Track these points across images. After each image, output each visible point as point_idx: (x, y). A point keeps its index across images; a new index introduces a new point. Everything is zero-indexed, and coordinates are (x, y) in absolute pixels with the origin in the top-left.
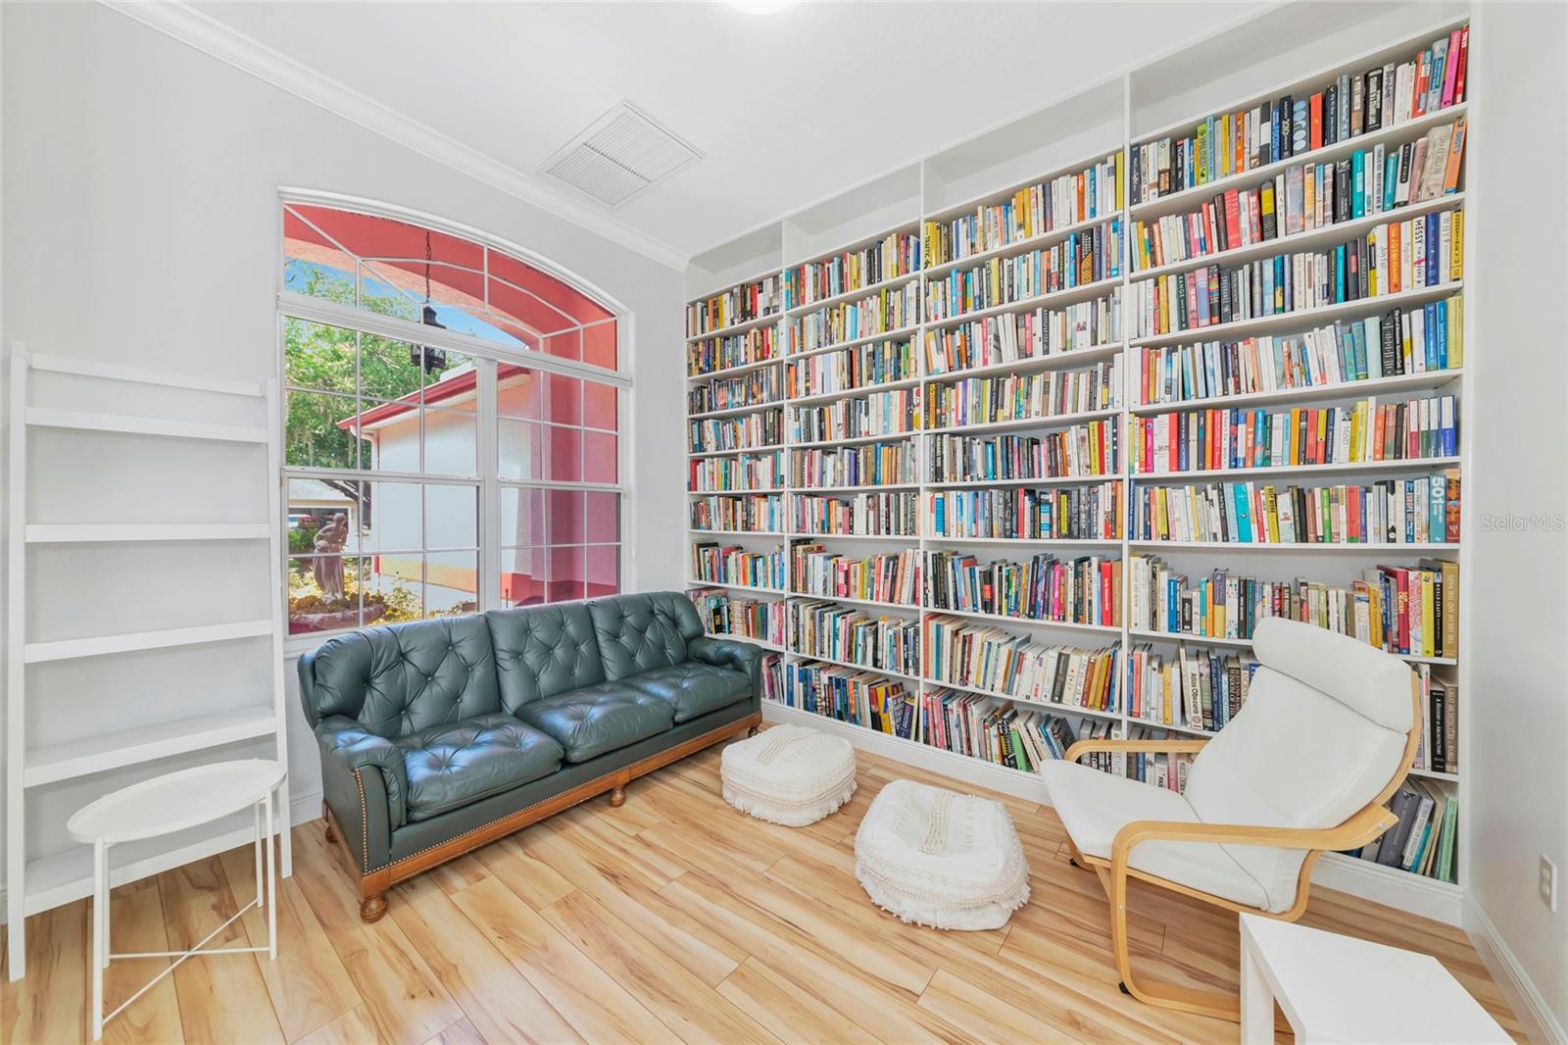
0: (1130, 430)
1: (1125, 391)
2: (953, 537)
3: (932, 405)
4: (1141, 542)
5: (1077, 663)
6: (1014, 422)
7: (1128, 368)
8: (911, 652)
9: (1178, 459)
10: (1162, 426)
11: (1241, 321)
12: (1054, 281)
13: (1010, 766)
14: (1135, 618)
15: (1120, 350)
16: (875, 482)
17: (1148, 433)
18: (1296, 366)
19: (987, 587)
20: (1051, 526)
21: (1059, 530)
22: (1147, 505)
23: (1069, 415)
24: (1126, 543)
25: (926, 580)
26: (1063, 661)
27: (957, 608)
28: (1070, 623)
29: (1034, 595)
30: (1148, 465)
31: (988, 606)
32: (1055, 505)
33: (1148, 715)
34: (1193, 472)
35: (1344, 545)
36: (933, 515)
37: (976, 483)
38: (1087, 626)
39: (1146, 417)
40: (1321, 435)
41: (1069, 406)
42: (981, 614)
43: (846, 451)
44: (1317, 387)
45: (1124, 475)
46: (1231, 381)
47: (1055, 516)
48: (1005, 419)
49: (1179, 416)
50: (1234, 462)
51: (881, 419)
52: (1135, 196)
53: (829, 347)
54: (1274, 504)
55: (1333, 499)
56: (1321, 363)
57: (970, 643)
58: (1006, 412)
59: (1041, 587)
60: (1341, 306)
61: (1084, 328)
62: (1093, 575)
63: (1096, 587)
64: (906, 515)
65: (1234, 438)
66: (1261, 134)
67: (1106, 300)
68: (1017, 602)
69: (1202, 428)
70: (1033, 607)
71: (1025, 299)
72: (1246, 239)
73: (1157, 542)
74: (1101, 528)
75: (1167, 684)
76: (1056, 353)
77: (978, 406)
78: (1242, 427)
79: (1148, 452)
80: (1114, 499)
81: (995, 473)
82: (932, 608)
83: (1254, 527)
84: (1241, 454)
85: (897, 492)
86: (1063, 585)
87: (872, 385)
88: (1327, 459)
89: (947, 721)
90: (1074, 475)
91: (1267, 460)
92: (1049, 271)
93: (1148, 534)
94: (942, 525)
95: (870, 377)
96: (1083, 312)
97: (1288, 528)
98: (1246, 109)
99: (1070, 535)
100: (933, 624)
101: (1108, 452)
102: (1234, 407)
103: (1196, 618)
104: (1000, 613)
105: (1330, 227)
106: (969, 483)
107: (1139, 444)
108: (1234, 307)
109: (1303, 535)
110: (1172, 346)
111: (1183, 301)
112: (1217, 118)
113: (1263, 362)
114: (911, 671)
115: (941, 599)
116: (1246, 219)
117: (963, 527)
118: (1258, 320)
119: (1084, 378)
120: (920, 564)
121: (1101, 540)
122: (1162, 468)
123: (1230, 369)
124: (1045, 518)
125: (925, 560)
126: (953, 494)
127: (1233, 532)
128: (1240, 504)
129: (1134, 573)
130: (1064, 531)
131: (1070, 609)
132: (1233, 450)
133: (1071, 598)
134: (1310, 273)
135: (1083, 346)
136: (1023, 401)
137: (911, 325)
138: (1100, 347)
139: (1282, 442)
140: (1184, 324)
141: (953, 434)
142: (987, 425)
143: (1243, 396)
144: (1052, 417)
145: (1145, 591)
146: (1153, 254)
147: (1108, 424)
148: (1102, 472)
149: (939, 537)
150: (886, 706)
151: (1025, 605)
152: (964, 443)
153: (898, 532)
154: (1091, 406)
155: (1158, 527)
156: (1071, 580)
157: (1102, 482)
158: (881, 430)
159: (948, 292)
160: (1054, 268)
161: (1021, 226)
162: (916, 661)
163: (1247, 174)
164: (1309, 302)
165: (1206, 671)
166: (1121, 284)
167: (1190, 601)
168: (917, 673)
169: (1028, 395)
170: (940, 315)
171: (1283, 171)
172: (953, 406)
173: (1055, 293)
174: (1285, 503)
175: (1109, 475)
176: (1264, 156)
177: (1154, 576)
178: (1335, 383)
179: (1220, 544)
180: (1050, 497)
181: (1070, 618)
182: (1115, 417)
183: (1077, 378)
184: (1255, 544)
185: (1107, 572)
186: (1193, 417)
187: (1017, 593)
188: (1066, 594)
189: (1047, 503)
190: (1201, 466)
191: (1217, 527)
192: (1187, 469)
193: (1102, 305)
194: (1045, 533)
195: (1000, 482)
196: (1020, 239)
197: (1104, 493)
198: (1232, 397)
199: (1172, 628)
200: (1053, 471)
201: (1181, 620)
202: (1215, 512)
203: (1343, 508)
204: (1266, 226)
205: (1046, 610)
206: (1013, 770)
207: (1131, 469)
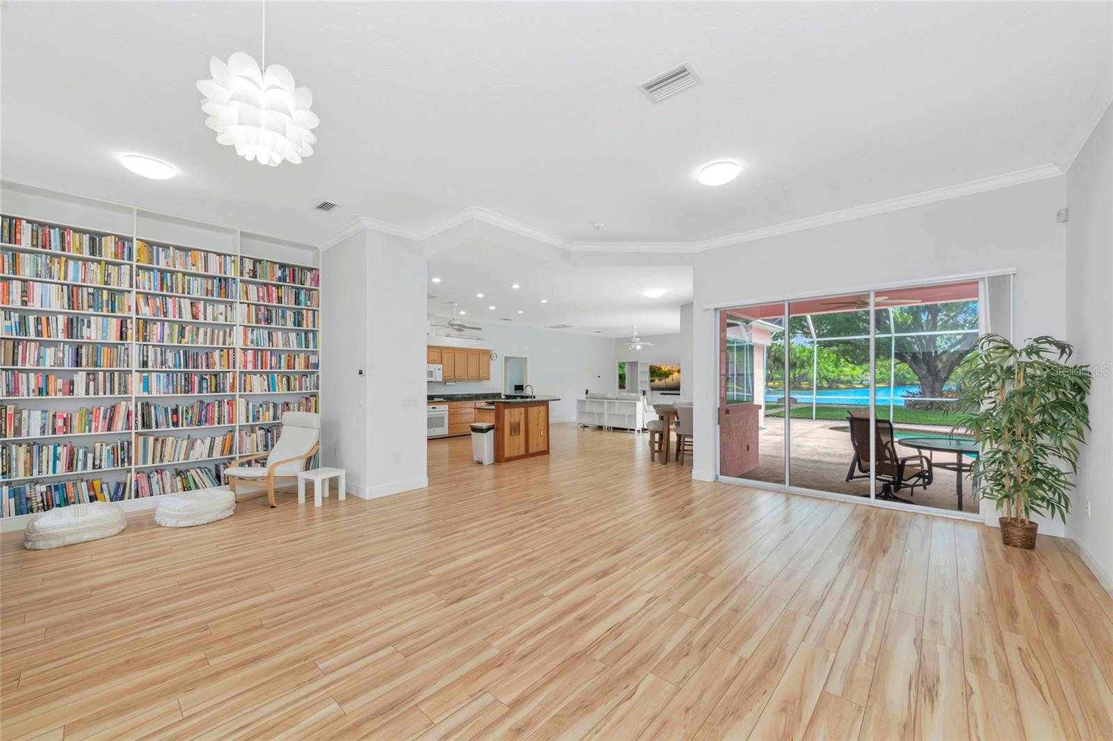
0: (239, 353)
1: (237, 339)
2: (154, 394)
3: (141, 330)
4: (243, 393)
5: (219, 441)
6: (190, 345)
7: (238, 333)
8: (126, 455)
9: (255, 366)
10: (250, 353)
11: (273, 325)
12: (210, 293)
13: (188, 490)
14: (240, 419)
15: (235, 325)
16: (96, 366)
17: (246, 356)
18: (287, 341)
19: (175, 416)
20: (207, 388)
21: (211, 390)
22: (245, 381)
23: (215, 346)
24: (238, 393)
25: (136, 416)
26: (213, 440)
27: (157, 427)
28: (216, 425)
29: (200, 415)
30: (245, 366)
31: (175, 424)
32: (209, 381)
33: (246, 452)
34: (259, 370)
35: (298, 391)
36: (142, 384)
37: (167, 369)
38: (223, 425)
39: (245, 350)
40: (293, 362)
41: (215, 342)
42: (172, 428)
43: (67, 347)
44: (292, 349)
45: (237, 370)
46: (271, 343)
47: (209, 384)
48: (185, 343)
49: (256, 351)
50: (271, 368)
51: (98, 330)
52: (242, 274)
53: (48, 280)
54: (282, 380)
55: (295, 379)
56: (293, 342)
57: (165, 443)
58: (186, 340)
59: (204, 412)
60: (297, 328)
61: (222, 314)
62: (226, 407)
63: (226, 410)
64: (120, 384)
65: (271, 360)
66: (279, 273)
67: (231, 306)
68: (191, 420)
69: (262, 356)
70: (200, 421)
71: (196, 295)
72: (274, 302)
73: (248, 393)
74: (228, 388)
75: (253, 440)
76: (209, 320)
77: (171, 335)
78: (273, 357)
79: (246, 362)
80: (234, 378)
81: (180, 365)
82: (140, 430)
83: (277, 387)
84: (273, 365)
85: (112, 373)
86: (213, 411)
87: (91, 311)
88: (294, 369)
89: (150, 483)
90: (217, 369)
91: (280, 367)
92: (207, 288)
93: (245, 390)
94: (147, 388)
95: (89, 307)
96: (222, 308)
97: (285, 387)
98: (276, 263)
99: (216, 391)
100: (141, 439)
101: (231, 361)
102: (272, 351)
103: (261, 416)
104: (182, 426)
105: (294, 306)
106: (164, 369)
107: (243, 359)
108: (272, 321)
109: (289, 390)
110: (253, 329)
111: (257, 315)
112: (267, 261)
113: (279, 337)
114: (126, 464)
115: (146, 424)
116: (275, 295)
117: (158, 388)
118: (277, 326)
119: (221, 333)
120: (132, 408)
121: (228, 393)
122: (250, 368)
123: (270, 340)
124: (205, 385)
125: (136, 406)
126: (154, 375)
127: (271, 389)
128: (273, 380)
129: (240, 404)
130: (213, 390)
131: (216, 420)
132: (271, 364)
133: (216, 415)
134: (289, 314)
135: (221, 320)
136: (194, 337)
137: (126, 286)
138: (228, 323)
139: (283, 363)
140: (257, 322)
141: (153, 346)
142: (175, 344)
143: (274, 348)
144: (208, 345)
145: (244, 410)
146: (247, 296)
147: (231, 351)
148: (229, 368)
149: (146, 394)
150: (102, 489)
151: (195, 420)
152: (162, 351)
153: (112, 392)
154: (224, 343)
155: (248, 388)
156: (217, 409)
157: (229, 372)
158: (100, 337)
159: (152, 278)
160: (210, 288)
161: (193, 265)
162: (129, 459)
163: (275, 282)
164: (290, 325)
165: (264, 433)
166: (236, 302)
167: (259, 411)
168: (130, 463)
169: (197, 335)
170: (147, 287)
171: (284, 285)
172: (154, 333)
173: (210, 297)
174: (284, 379)
175: (231, 369)
176: (280, 279)
177: (248, 404)
178: (295, 348)
179: (267, 393)
180: (208, 377)
181: (216, 423)
182: (234, 349)
183: (218, 332)
184: (277, 392)
185: (230, 404)
186: (259, 352)
187: (191, 417)
188: (214, 414)
189: (206, 379)
190: (262, 368)
191: (266, 388)
193: (229, 308)
194: (205, 391)
195: (182, 369)
196: (194, 270)
197: (229, 376)
198: (271, 348)
199: (254, 421)
200: (208, 366)
201: (256, 418)
202: (266, 382)
203: (297, 382)
204: (280, 300)
205: (206, 421)
206: (190, 491)
207: (240, 368)
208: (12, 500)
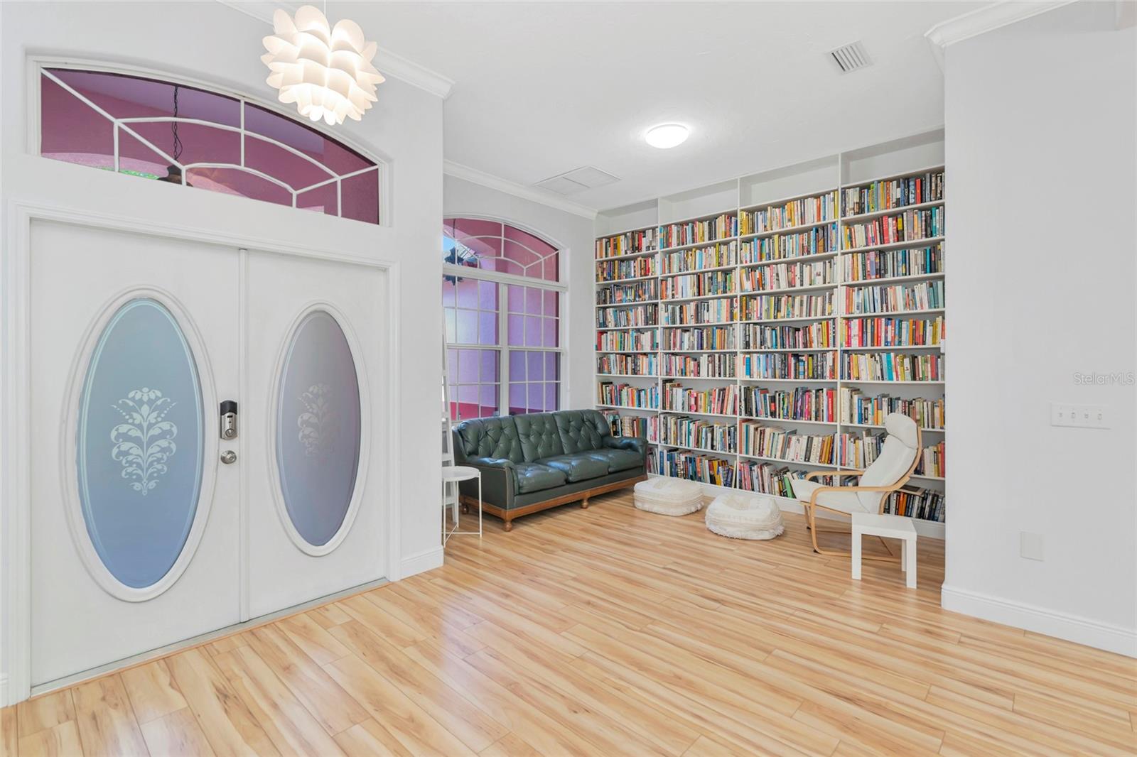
0: (841, 325)
1: (838, 307)
2: (755, 378)
3: (744, 308)
4: (846, 380)
5: (817, 442)
6: (786, 319)
7: (840, 295)
8: (732, 440)
9: (862, 342)
10: (855, 325)
11: (889, 278)
12: (805, 250)
13: (784, 496)
14: (843, 418)
15: (836, 287)
16: (712, 348)
17: (849, 328)
18: (911, 301)
19: (773, 404)
20: (804, 372)
21: (808, 375)
22: (849, 363)
23: (813, 317)
24: (839, 381)
25: (740, 401)
26: (810, 440)
27: (757, 416)
28: (813, 421)
29: (796, 407)
30: (849, 343)
31: (773, 414)
32: (806, 362)
33: (849, 464)
34: (869, 347)
35: (930, 382)
36: (745, 367)
37: (767, 350)
38: (821, 422)
39: (848, 320)
40: (921, 333)
41: (813, 313)
42: (770, 418)
43: (696, 331)
44: (919, 311)
45: (838, 348)
46: (884, 305)
47: (806, 367)
48: (782, 317)
49: (863, 320)
50: (887, 343)
51: (716, 313)
52: (844, 213)
53: (686, 272)
54: (902, 363)
55: (926, 361)
56: (921, 300)
57: (764, 433)
58: (782, 314)
59: (799, 404)
60: (929, 275)
61: (820, 275)
62: (824, 395)
63: (825, 403)
64: (730, 366)
65: (886, 332)
66: (897, 193)
67: (830, 262)
68: (788, 412)
69: (873, 327)
70: (795, 414)
71: (791, 257)
72: (891, 240)
73: (853, 380)
74: (827, 373)
75: (857, 449)
76: (806, 286)
77: (768, 310)
78: (889, 327)
79: (849, 337)
80: (834, 359)
81: (776, 345)
82: (744, 416)
83: (894, 374)
84: (889, 339)
85: (725, 354)
86: (810, 402)
87: (710, 295)
88: (924, 343)
89: (751, 476)
90: (815, 347)
91: (900, 342)
92: (803, 244)
93: (849, 377)
94: (749, 372)
95: (710, 291)
96: (819, 266)
97: (908, 373)
98: (891, 180)
99: (813, 378)
100: (744, 425)
101: (831, 336)
102: (889, 318)
103: (870, 417)
104: (779, 418)
105: (924, 239)
106: (763, 350)
107: (845, 332)
108: (886, 272)
109: (914, 378)
110: (860, 287)
111: (864, 266)
112: (879, 182)
113: (898, 296)
114: (732, 450)
115: (748, 411)
116: (891, 231)
117: (760, 373)
118: (896, 278)
119: (820, 299)
120: (737, 392)
121: (828, 380)
122: (855, 345)
123: (884, 299)
124: (801, 369)
125: (740, 390)
126: (755, 355)
127: (886, 376)
128: (889, 362)
129: (843, 395)
130: (811, 375)
131: (813, 414)
132: (886, 338)
133: (813, 409)
134: (916, 257)
135: (819, 283)
136: (790, 309)
137: (732, 265)
138: (827, 285)
139: (905, 335)
140: (865, 277)
141: (755, 324)
142: (772, 320)
143: (890, 313)
144: (804, 318)
145: (847, 404)
146: (852, 242)
147: (831, 322)
148: (828, 346)
149: (748, 378)
150: (718, 471)
151: (791, 413)
152: (761, 329)
153: (725, 375)
154: (823, 313)
155: (854, 373)
156: (814, 400)
157: (828, 351)
158: (716, 320)
159: (752, 249)
160: (805, 244)
161: (790, 220)
162: (735, 445)
163: (891, 210)
164: (916, 273)
165: (874, 441)
166: (837, 255)
167: (866, 409)
168: (735, 451)
169: (793, 306)
170: (748, 260)
171: (906, 211)
172: (755, 309)
173: (806, 256)
174: (907, 362)
175: (831, 348)
176: (898, 203)
177: (851, 397)
178: (926, 309)
179: (881, 382)
180: (804, 358)
181: (813, 419)
182: (834, 319)
183: (817, 299)
184: (895, 381)
185: (831, 394)
186: (869, 321)
187: (787, 407)
188: (811, 406)
189: (802, 361)
190: (873, 345)
191: (879, 374)
192: (866, 346)
193: (828, 265)
194: (801, 376)
195: (779, 350)
196: (789, 227)
197: (829, 356)
198: (885, 313)
199: (860, 422)
200: (805, 346)
201: (863, 419)
202: (878, 367)
203: (929, 365)
204: (900, 235)
205: (801, 415)
206: (786, 498)
207: (841, 345)
208: (669, 462)
